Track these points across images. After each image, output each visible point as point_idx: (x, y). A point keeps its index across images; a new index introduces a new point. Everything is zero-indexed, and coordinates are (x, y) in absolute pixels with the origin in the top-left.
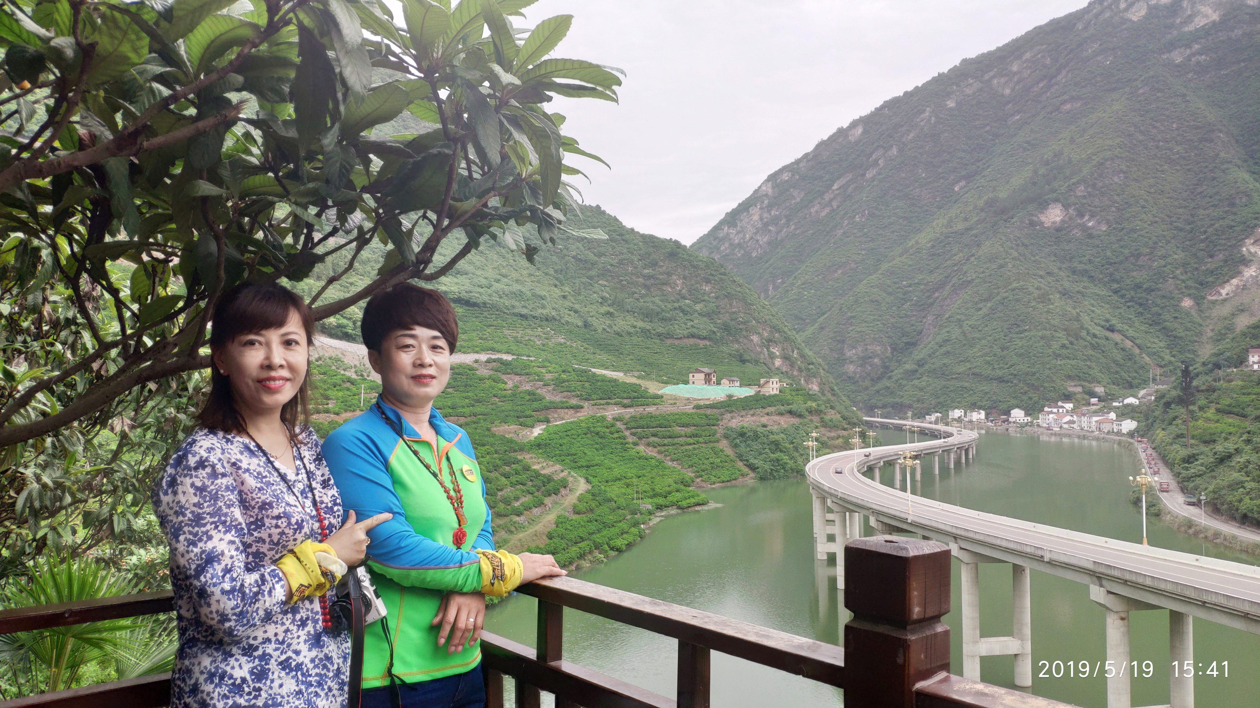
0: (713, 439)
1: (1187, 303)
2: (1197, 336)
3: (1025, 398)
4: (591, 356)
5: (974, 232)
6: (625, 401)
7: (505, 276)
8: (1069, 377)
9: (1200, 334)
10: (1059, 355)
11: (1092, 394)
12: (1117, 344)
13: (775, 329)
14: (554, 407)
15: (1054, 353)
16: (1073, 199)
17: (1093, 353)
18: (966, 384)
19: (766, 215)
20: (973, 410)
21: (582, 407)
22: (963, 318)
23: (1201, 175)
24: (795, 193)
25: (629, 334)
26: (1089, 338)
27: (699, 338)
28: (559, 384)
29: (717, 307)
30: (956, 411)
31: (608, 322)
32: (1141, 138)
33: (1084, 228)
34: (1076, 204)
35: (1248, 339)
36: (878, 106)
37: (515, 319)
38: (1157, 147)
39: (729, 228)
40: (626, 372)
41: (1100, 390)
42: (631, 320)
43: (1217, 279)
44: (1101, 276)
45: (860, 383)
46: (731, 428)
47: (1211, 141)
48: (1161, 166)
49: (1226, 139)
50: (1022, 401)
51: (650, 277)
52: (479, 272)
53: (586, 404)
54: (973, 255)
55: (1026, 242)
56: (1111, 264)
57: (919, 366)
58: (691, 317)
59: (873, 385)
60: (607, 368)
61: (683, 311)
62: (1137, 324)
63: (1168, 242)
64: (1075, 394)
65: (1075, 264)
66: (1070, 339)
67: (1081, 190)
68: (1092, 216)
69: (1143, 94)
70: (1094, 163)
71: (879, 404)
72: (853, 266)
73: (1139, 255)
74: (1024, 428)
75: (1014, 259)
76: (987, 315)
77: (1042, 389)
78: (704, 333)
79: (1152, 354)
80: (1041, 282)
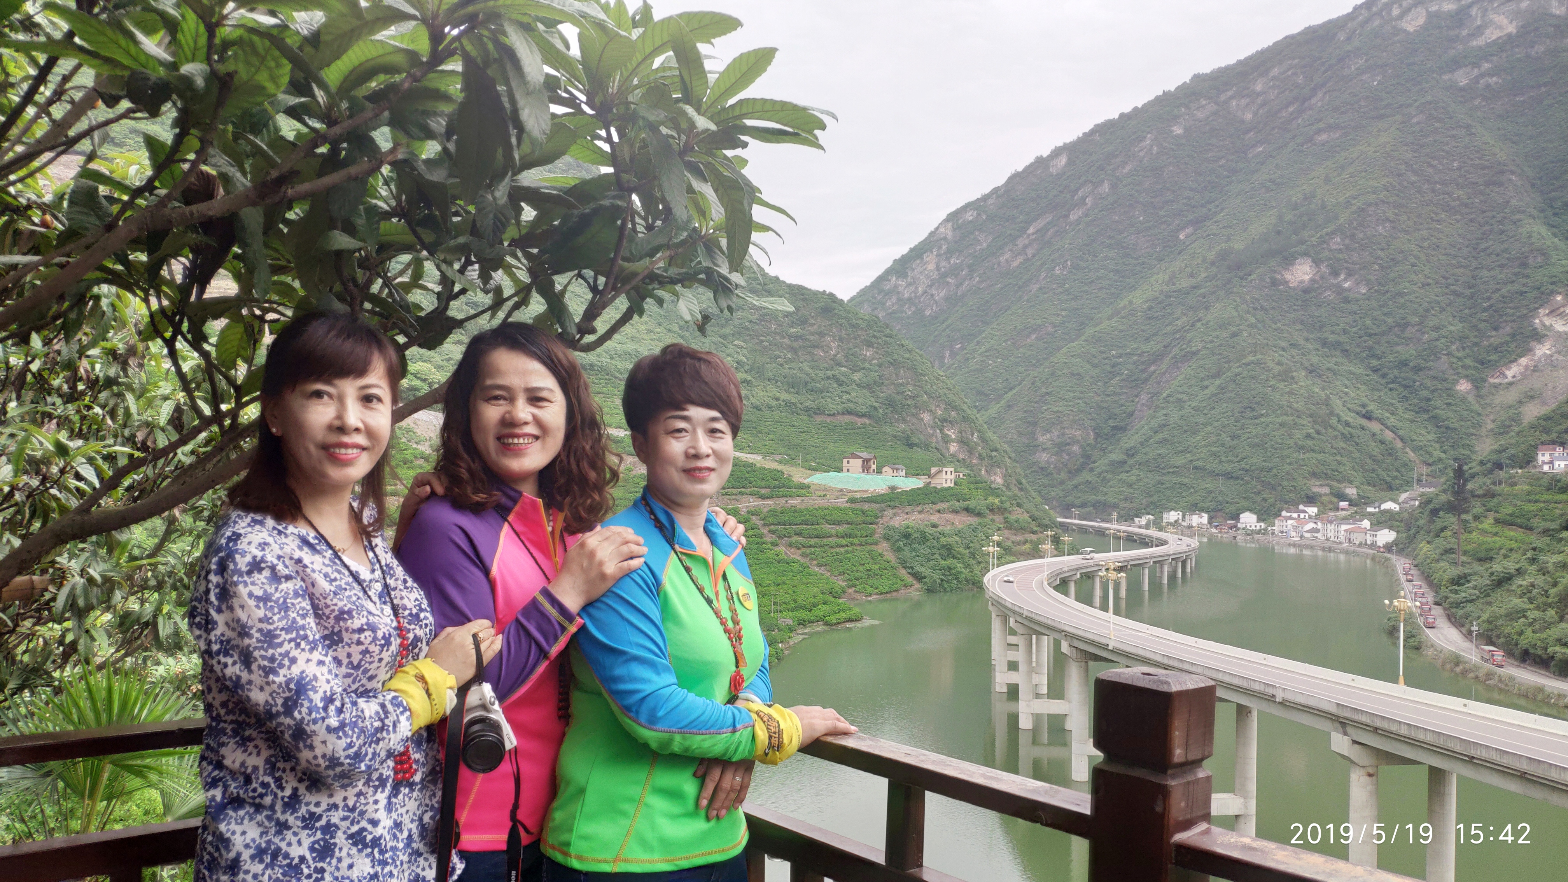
0: (870, 540)
1: (1463, 386)
2: (1474, 427)
3: (1258, 499)
5: (1202, 291)
6: (763, 491)
8: (1314, 475)
9: (1479, 425)
10: (1302, 447)
11: (1342, 497)
12: (1374, 435)
13: (951, 406)
15: (1296, 444)
16: (1326, 253)
17: (1344, 445)
18: (1186, 480)
19: (944, 264)
20: (1193, 512)
22: (1184, 397)
23: (1487, 228)
24: (981, 237)
25: (770, 407)
26: (1340, 427)
27: (857, 415)
29: (880, 377)
30: (1172, 513)
32: (1413, 178)
33: (1339, 290)
34: (1330, 259)
35: (1538, 433)
36: (1087, 131)
38: (1433, 191)
39: (897, 278)
40: (765, 455)
41: (1351, 491)
42: (773, 391)
43: (1502, 357)
44: (1358, 350)
45: (1055, 475)
46: (894, 529)
47: (1501, 185)
48: (1436, 214)
49: (1519, 183)
50: (1254, 503)
51: (797, 337)
54: (1199, 320)
55: (1265, 305)
56: (1370, 335)
57: (1128, 455)
58: (847, 389)
59: (1071, 479)
61: (837, 381)
62: (1400, 411)
63: (1443, 310)
64: (1320, 496)
65: (1326, 335)
67: (1336, 242)
68: (1350, 275)
69: (1418, 123)
70: (1354, 208)
71: (1078, 502)
72: (1050, 329)
73: (1407, 324)
74: (1256, 536)
75: (1251, 326)
76: (1215, 395)
77: (1279, 488)
78: (863, 409)
79: (1418, 449)
80: (1282, 356)
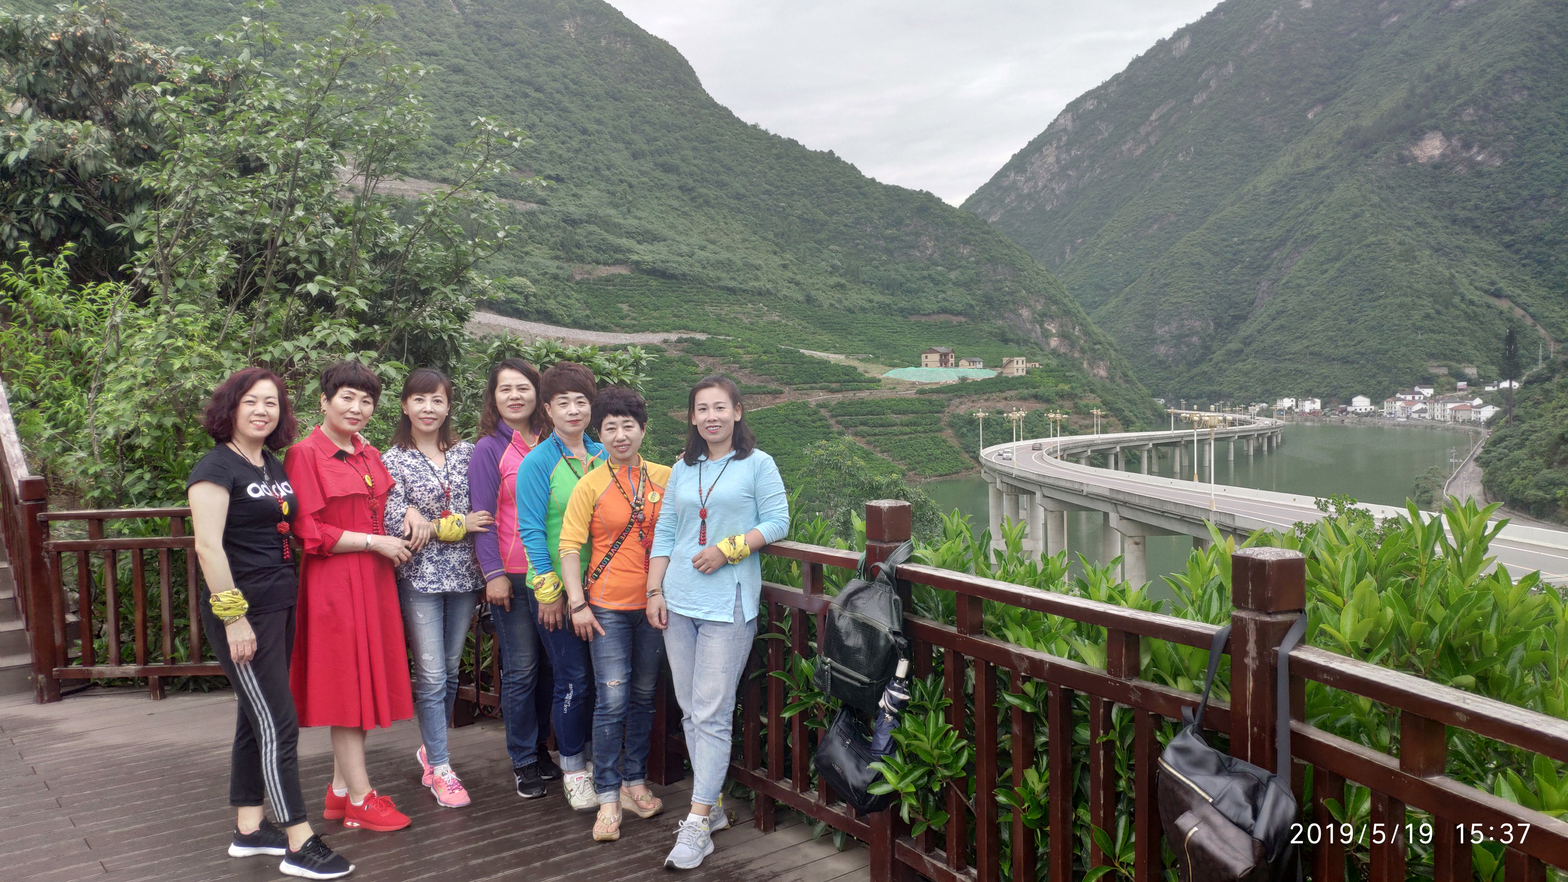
0: (934, 427)
3: (1373, 382)
4: (810, 337)
5: (1327, 171)
6: (834, 385)
7: (713, 243)
8: (1432, 356)
10: (1420, 328)
12: (1501, 313)
13: (1051, 300)
14: (749, 392)
15: (1414, 325)
16: (1458, 125)
17: (1467, 325)
18: (1302, 367)
19: (1063, 156)
20: (1305, 398)
21: (781, 393)
22: (1303, 282)
24: (1103, 127)
25: (863, 309)
26: (1463, 306)
27: (953, 313)
28: (757, 366)
30: (1286, 400)
31: (838, 296)
33: (1472, 164)
34: (1462, 132)
37: (720, 293)
39: (1016, 174)
40: (847, 354)
41: (1471, 371)
42: (867, 293)
44: (1490, 226)
45: (1173, 368)
50: (1368, 386)
51: (893, 239)
52: (682, 239)
53: (786, 389)
54: (1322, 202)
55: (1392, 183)
56: (1504, 210)
57: (1245, 344)
58: (943, 288)
59: (1189, 371)
60: (826, 350)
61: (933, 280)
62: (1533, 287)
64: (1438, 376)
65: (1456, 212)
66: (1437, 306)
67: (1469, 114)
68: (1482, 148)
70: (1489, 77)
71: (1193, 393)
72: (1173, 219)
73: (1543, 197)
74: (1364, 419)
75: (1372, 206)
76: (1333, 279)
77: (1395, 371)
78: (959, 307)
79: (1550, 326)
80: (1406, 235)
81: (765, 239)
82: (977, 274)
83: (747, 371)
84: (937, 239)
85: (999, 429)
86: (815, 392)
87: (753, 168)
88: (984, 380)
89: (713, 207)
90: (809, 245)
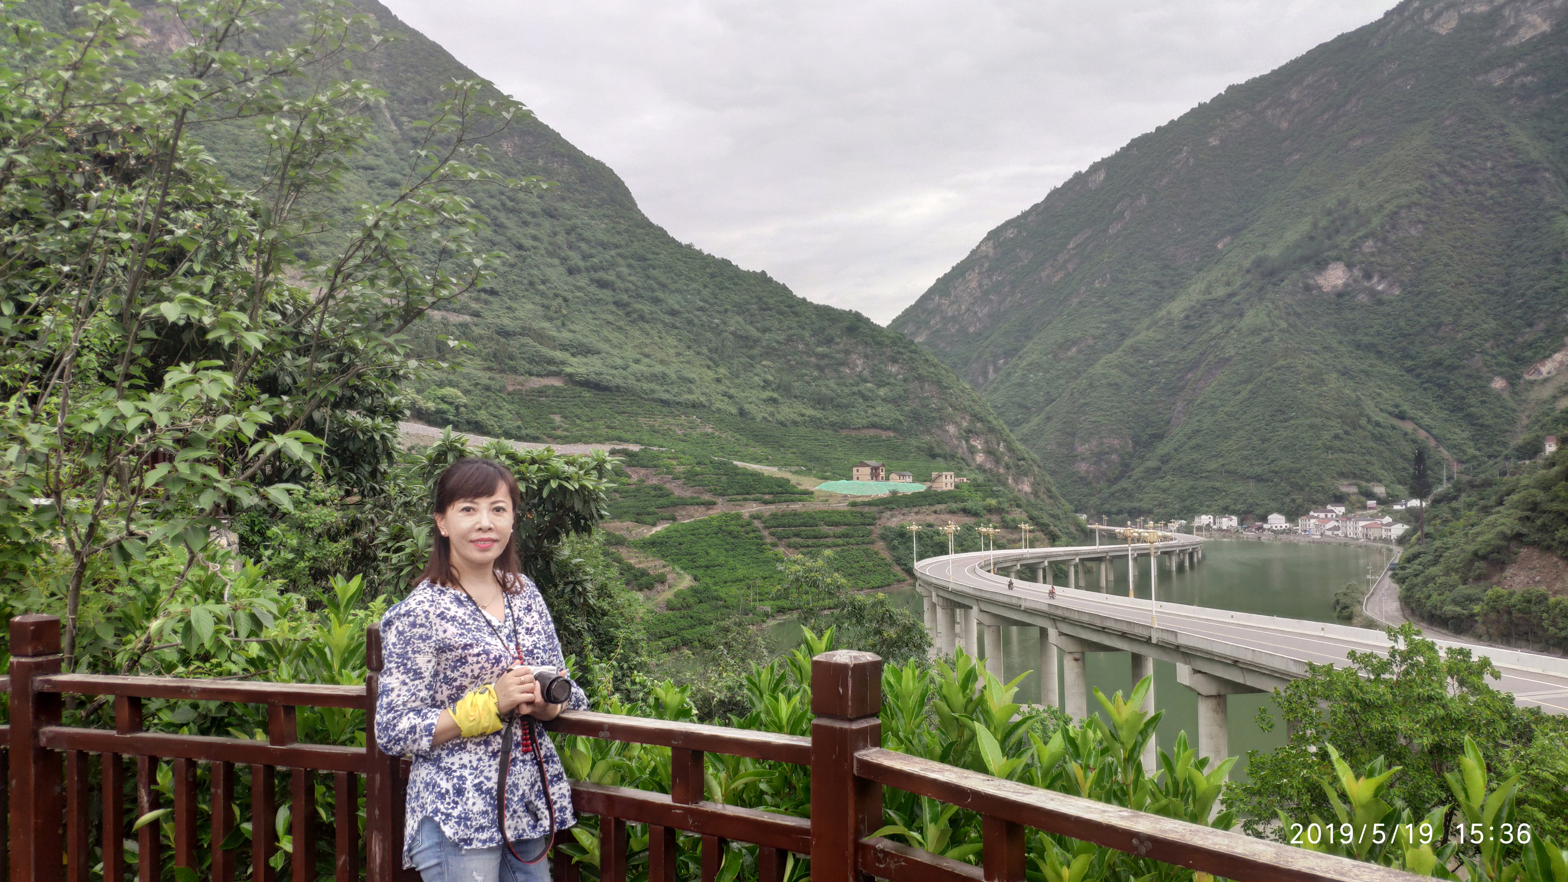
0: (867, 540)
1: (1498, 384)
2: (1509, 424)
3: (1287, 500)
4: (743, 449)
5: (1238, 298)
6: (767, 497)
7: (647, 356)
8: (1342, 475)
9: (1513, 422)
10: (1330, 448)
11: (1370, 495)
12: (1406, 434)
13: (976, 417)
14: (683, 503)
15: (1324, 445)
16: (1358, 257)
17: (1374, 445)
18: (1218, 484)
19: (985, 281)
20: (1222, 515)
21: (714, 504)
22: (1218, 403)
23: (1521, 225)
24: (1023, 254)
25: (795, 423)
26: (1370, 427)
27: (881, 428)
28: (691, 477)
30: (1204, 517)
31: (770, 409)
32: (1446, 180)
33: (1373, 293)
34: (1363, 262)
35: (1560, 426)
36: (1124, 145)
37: (654, 405)
38: (1467, 191)
39: (941, 297)
40: (779, 466)
41: (1380, 490)
42: (800, 407)
43: (1536, 353)
44: (1392, 351)
45: (1093, 484)
47: (1534, 182)
48: (1470, 213)
49: (1553, 180)
50: (1283, 504)
51: (824, 356)
52: (616, 352)
53: (720, 500)
54: (1232, 327)
55: (1299, 310)
56: (1404, 336)
57: (1163, 462)
58: (872, 404)
59: (1109, 487)
60: (759, 462)
61: (863, 396)
62: (1434, 410)
63: (1476, 308)
64: (1349, 495)
65: (1359, 337)
66: (1346, 428)
67: (1369, 246)
68: (1383, 277)
69: (1451, 125)
70: (1386, 212)
71: (1114, 510)
72: (1091, 342)
73: (1440, 325)
74: (1280, 536)
75: (1280, 331)
76: (1246, 400)
77: (1307, 489)
78: (888, 422)
79: (1452, 447)
80: (1314, 359)
81: (698, 353)
82: (905, 391)
83: (680, 482)
84: (866, 356)
85: (929, 542)
86: (748, 504)
87: (688, 285)
88: (914, 494)
89: (648, 322)
90: (742, 360)
